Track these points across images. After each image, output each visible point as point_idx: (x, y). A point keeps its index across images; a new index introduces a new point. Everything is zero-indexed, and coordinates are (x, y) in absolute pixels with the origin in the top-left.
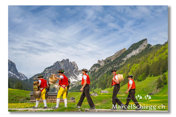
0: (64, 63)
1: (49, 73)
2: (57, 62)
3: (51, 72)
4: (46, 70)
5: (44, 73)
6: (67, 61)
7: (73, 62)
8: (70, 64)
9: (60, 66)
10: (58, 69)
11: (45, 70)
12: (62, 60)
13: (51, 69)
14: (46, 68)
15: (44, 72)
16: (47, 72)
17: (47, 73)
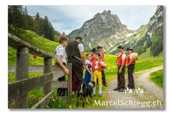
0: (106, 16)
1: (89, 28)
2: (98, 13)
3: (92, 26)
4: (86, 24)
5: (83, 29)
6: (109, 13)
7: (115, 15)
8: (112, 18)
9: (101, 19)
10: (99, 22)
11: (84, 25)
12: (103, 12)
13: (92, 22)
14: (86, 22)
15: (83, 27)
16: (88, 27)
17: (87, 29)
